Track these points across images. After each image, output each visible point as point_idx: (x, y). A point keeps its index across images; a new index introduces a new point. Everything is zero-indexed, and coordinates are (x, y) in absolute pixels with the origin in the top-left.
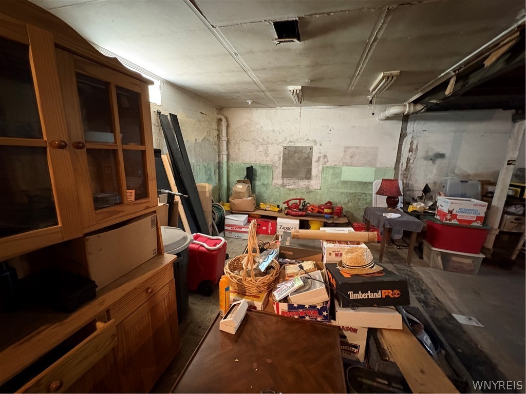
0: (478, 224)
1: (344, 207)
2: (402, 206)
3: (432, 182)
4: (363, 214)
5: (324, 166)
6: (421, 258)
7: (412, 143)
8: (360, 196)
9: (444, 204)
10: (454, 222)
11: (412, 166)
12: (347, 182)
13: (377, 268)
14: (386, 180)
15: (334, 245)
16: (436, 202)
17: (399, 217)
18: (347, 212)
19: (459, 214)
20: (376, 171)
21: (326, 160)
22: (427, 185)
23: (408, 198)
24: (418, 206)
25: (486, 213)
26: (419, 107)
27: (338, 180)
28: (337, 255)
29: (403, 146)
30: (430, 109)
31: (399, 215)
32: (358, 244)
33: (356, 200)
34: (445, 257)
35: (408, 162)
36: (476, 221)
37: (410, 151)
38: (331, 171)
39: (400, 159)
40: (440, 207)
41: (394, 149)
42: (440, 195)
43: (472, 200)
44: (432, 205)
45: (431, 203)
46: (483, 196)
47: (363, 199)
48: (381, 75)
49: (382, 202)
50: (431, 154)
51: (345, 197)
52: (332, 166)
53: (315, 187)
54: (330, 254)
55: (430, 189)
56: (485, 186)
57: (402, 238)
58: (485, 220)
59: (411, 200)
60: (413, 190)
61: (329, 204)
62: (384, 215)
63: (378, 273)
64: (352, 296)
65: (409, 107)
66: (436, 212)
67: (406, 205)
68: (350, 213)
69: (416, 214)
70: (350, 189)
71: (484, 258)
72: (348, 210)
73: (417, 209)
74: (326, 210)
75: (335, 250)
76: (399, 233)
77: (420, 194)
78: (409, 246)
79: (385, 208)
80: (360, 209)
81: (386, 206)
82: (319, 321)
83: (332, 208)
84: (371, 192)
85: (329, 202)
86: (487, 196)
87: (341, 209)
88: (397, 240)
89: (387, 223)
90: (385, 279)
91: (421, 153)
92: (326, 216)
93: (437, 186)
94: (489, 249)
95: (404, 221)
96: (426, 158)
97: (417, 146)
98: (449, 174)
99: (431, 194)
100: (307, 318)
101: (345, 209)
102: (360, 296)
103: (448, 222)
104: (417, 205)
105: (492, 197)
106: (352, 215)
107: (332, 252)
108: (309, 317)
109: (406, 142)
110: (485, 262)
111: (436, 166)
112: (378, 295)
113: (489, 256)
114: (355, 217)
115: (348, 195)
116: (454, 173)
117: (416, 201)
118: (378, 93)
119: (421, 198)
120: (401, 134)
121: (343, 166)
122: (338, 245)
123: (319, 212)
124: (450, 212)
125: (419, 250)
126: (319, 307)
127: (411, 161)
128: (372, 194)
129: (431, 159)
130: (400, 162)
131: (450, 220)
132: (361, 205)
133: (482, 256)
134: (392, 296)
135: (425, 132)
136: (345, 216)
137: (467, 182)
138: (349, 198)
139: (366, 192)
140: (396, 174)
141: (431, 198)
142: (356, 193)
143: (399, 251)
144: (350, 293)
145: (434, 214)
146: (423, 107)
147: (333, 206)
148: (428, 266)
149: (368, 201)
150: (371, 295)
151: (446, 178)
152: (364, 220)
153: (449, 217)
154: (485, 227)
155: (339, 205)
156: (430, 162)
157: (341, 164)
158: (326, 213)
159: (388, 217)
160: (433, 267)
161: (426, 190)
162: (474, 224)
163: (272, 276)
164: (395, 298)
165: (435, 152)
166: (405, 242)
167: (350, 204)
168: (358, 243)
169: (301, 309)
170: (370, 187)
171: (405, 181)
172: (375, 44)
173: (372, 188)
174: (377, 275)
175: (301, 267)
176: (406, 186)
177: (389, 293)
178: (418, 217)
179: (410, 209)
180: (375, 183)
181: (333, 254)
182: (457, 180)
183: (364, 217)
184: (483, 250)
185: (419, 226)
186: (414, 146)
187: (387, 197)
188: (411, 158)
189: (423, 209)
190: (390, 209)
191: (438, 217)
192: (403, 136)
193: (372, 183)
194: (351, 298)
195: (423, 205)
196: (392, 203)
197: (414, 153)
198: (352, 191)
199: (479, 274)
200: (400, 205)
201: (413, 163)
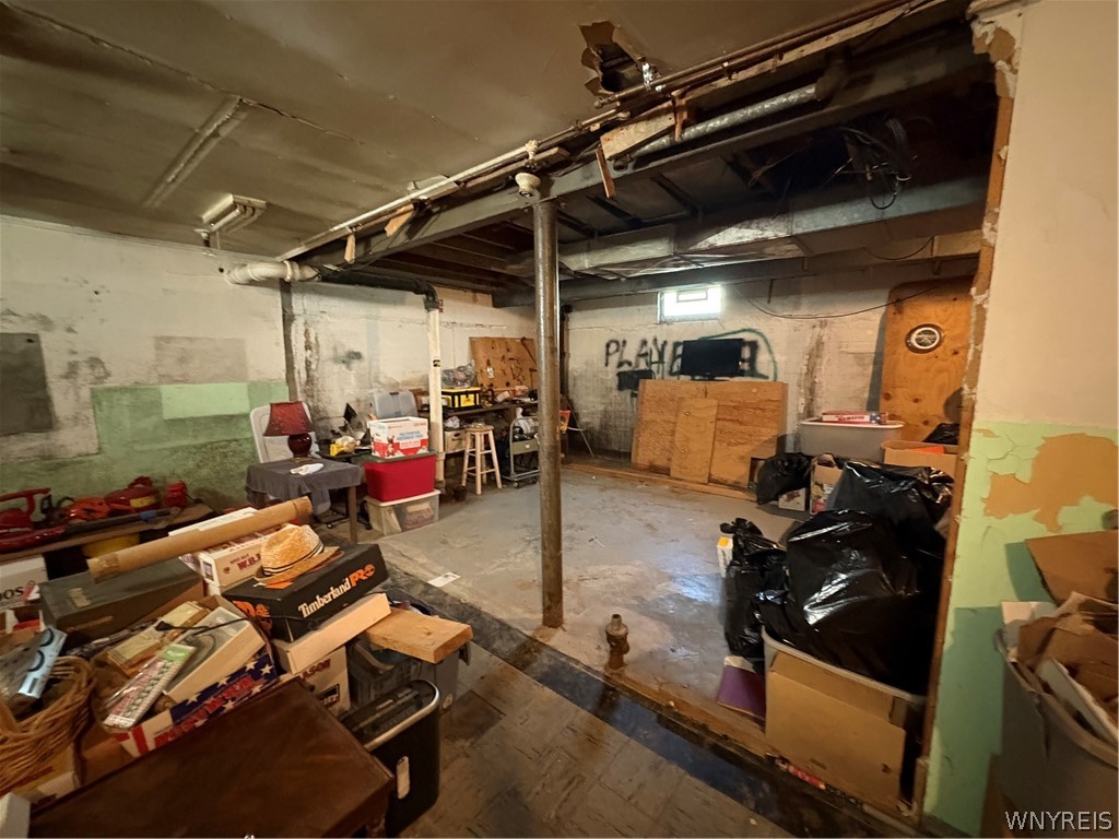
0: (423, 451)
1: (187, 481)
2: (318, 450)
3: (354, 399)
4: (244, 482)
5: (100, 386)
6: (369, 527)
7: (307, 333)
8: (225, 447)
9: (381, 431)
10: (399, 455)
11: (315, 374)
12: (182, 421)
13: (329, 551)
14: (278, 405)
15: (228, 549)
16: (369, 430)
17: (321, 469)
18: (199, 491)
19: (401, 442)
20: (249, 390)
21: (99, 371)
22: (348, 406)
23: (323, 432)
24: (345, 443)
25: (429, 434)
26: (310, 273)
27: (154, 419)
28: (242, 566)
29: (293, 338)
30: (327, 277)
31: (321, 465)
32: (278, 530)
33: (218, 459)
34: (399, 510)
35: (308, 368)
36: (420, 448)
37: (308, 347)
38: (126, 400)
39: (293, 363)
40: (376, 438)
41: (277, 344)
42: (370, 418)
43: (410, 418)
44: (364, 437)
45: (361, 435)
46: (420, 411)
47: (234, 452)
48: (229, 200)
49: (279, 449)
50: (341, 352)
51: (187, 458)
52: (127, 384)
53: (75, 450)
54: (227, 570)
55: (354, 411)
56: (419, 397)
57: (330, 509)
58: (428, 443)
59: (331, 436)
60: (328, 418)
61: (143, 485)
62: (293, 471)
63: (333, 556)
64: (306, 610)
65: (292, 269)
66: (372, 447)
67: (323, 447)
68: (208, 491)
69: (344, 457)
70: (195, 437)
71: (440, 495)
72: (202, 486)
73: (345, 449)
74: (135, 503)
75: (235, 558)
76: (324, 501)
77: (342, 422)
78: (347, 515)
79: (290, 460)
80: (232, 476)
81: (290, 455)
82: (257, 694)
83: (154, 493)
84: (248, 435)
85: (141, 480)
86: (423, 411)
87: (182, 488)
88: (325, 515)
89: (304, 486)
90: (350, 557)
91: (326, 352)
92: (144, 514)
93: (362, 405)
94: (441, 482)
95: (331, 473)
96: (336, 360)
97: (316, 339)
98: (374, 384)
99: (358, 419)
100: (230, 705)
101: (192, 486)
102: (320, 602)
103: (391, 457)
104: (343, 441)
105: (428, 411)
106: (214, 494)
107: (229, 565)
108: (233, 700)
109: (297, 332)
110: (442, 499)
111: (354, 372)
112: (346, 587)
113: (444, 492)
114: (224, 497)
115: (194, 450)
116: (379, 383)
117: (338, 435)
118: (224, 230)
119: (344, 429)
120: (284, 316)
121: (160, 383)
122: (237, 546)
123: (113, 513)
124: (391, 441)
125: (364, 516)
126: (251, 666)
127: (313, 366)
128: (253, 438)
129: (344, 362)
130: (293, 368)
131: (393, 454)
132: (233, 467)
133: (437, 492)
134: (365, 578)
135: (323, 315)
136: (198, 501)
137: (397, 394)
138: (199, 457)
139: (238, 437)
140: (293, 392)
141: (359, 426)
142: (211, 443)
143: (333, 531)
144: (302, 607)
145: (370, 451)
146: (315, 273)
147: (156, 485)
148: (383, 535)
149: (247, 455)
150: (335, 593)
151: (370, 391)
152: (251, 495)
153: (390, 449)
154: (432, 453)
155: (174, 481)
156: (343, 367)
157: (154, 380)
158: (138, 510)
159: (302, 473)
160: (389, 534)
161: (349, 413)
162: (421, 451)
163: (79, 690)
164: (369, 578)
165: (347, 349)
166: (338, 513)
167: (204, 472)
168: (278, 527)
169: (206, 699)
170: (243, 424)
171: (311, 404)
172: (214, 142)
173: (250, 425)
174: (333, 559)
175: (165, 627)
176: (315, 410)
177: (360, 575)
178: (348, 460)
179: (334, 451)
180: (256, 413)
181: (235, 568)
182: (386, 393)
183: (247, 489)
184: (436, 484)
185: (354, 474)
186: (312, 339)
187: (287, 437)
188: (312, 360)
189: (352, 446)
190: (298, 459)
191: (377, 454)
192: (288, 320)
193: (246, 416)
194: (305, 615)
195: (351, 439)
196: (300, 447)
197: (314, 351)
198: (201, 440)
199: (441, 517)
200: (315, 448)
201: (316, 370)
